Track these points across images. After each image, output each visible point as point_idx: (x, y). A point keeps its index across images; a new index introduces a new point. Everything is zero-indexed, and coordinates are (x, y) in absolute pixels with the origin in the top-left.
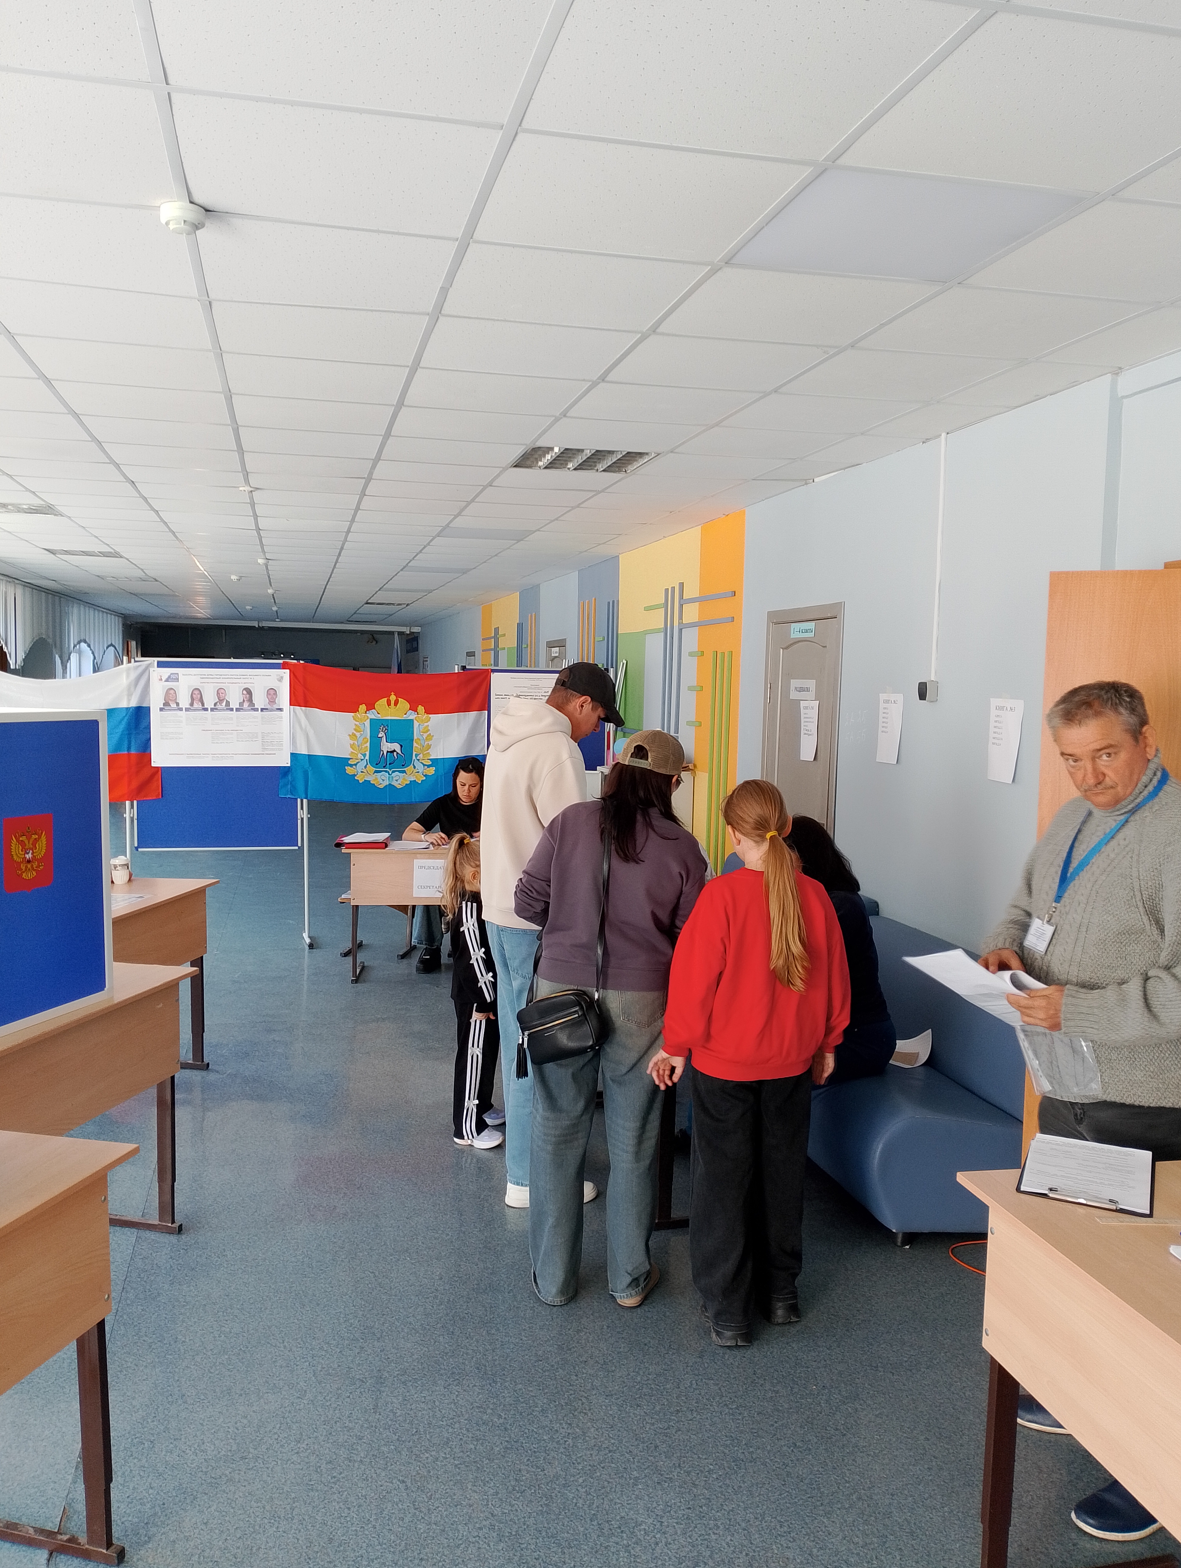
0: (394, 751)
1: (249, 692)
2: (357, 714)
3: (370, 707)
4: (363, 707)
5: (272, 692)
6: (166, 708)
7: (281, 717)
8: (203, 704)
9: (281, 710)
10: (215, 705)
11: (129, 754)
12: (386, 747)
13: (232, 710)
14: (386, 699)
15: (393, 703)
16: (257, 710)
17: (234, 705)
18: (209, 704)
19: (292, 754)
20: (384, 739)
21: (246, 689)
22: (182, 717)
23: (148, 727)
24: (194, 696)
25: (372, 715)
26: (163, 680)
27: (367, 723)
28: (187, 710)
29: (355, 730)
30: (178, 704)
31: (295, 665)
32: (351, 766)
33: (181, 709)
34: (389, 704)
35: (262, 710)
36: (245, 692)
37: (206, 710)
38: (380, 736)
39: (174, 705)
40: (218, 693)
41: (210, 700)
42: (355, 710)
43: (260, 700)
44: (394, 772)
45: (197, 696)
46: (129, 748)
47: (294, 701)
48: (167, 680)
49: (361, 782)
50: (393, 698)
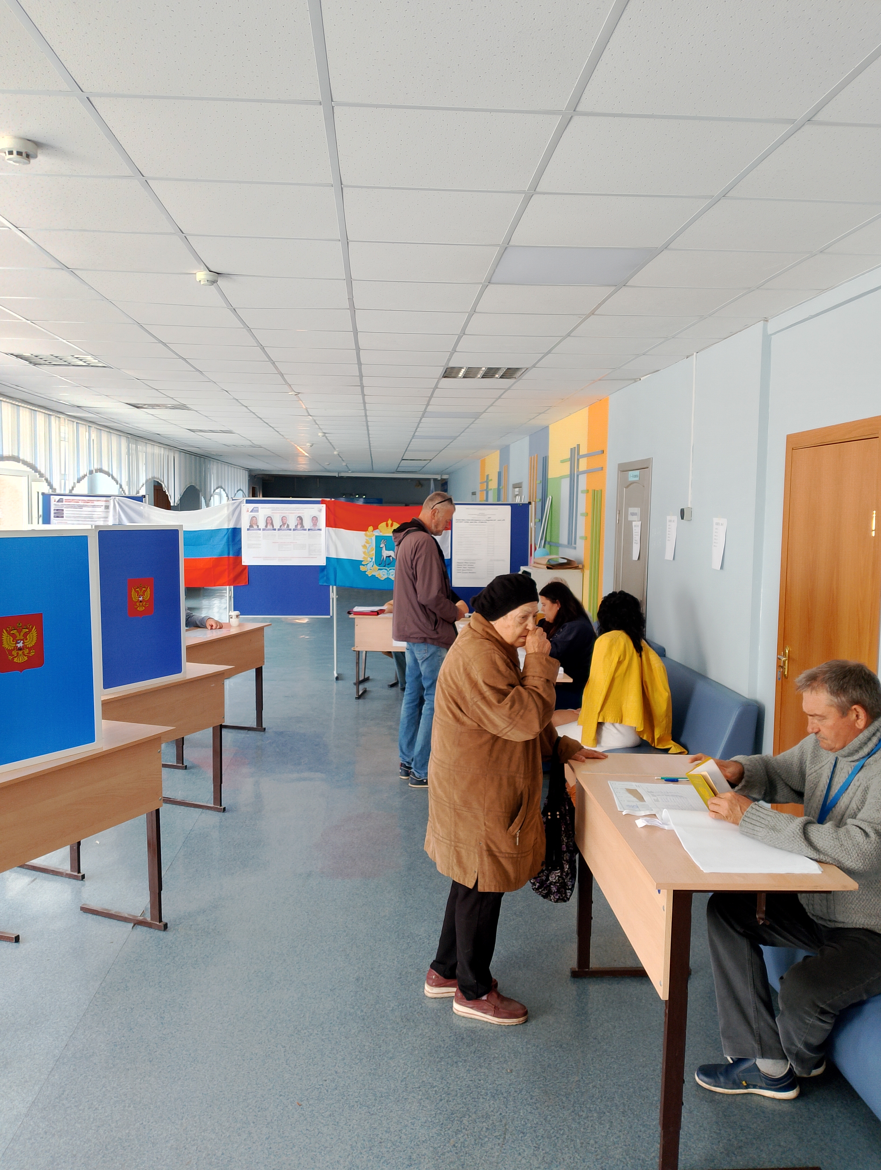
0: (390, 556)
1: (301, 518)
2: (367, 532)
3: (376, 528)
4: (371, 528)
5: (315, 519)
6: (251, 528)
7: (321, 535)
8: (273, 526)
9: (320, 530)
10: (281, 526)
11: (229, 557)
12: (385, 553)
13: (290, 530)
14: (385, 523)
15: (389, 525)
16: (305, 530)
17: (292, 527)
18: (277, 526)
19: (327, 558)
20: (384, 548)
21: (299, 517)
22: (260, 534)
23: (240, 541)
24: (268, 521)
25: (377, 533)
26: (250, 511)
27: (374, 538)
28: (264, 530)
29: (366, 542)
30: (258, 526)
31: (329, 501)
32: (364, 565)
33: (260, 529)
34: (387, 525)
35: (309, 530)
36: (298, 519)
37: (275, 530)
38: (381, 546)
39: (255, 527)
40: (282, 519)
41: (277, 524)
42: (365, 529)
43: (307, 524)
44: (390, 569)
45: (269, 521)
46: (229, 554)
47: (329, 524)
48: (251, 512)
49: (369, 576)
50: (390, 522)
